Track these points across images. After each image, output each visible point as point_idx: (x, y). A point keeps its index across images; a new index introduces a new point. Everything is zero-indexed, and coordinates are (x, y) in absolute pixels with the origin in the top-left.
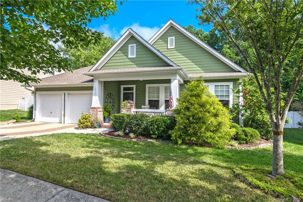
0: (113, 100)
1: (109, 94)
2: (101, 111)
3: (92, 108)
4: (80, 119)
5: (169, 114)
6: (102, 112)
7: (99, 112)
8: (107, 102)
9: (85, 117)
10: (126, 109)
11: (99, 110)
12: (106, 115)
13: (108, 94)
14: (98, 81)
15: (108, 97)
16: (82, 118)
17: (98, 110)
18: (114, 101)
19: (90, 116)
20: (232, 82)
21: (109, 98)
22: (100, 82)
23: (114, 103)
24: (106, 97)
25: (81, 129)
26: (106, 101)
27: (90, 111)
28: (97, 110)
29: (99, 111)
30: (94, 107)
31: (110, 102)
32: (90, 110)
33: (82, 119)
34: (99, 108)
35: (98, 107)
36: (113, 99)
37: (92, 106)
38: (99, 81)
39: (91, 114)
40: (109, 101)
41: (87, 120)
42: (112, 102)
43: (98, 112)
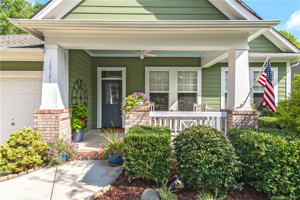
0: (84, 93)
1: (79, 82)
2: (67, 118)
3: (43, 113)
4: (6, 146)
5: (237, 121)
6: (69, 120)
7: (63, 122)
8: (76, 98)
9: (24, 139)
10: (136, 112)
11: (63, 117)
12: (79, 125)
13: (77, 82)
14: (56, 47)
15: (76, 86)
16: (13, 143)
17: (60, 117)
18: (86, 96)
19: (38, 133)
20: (277, 67)
21: (79, 88)
22: (60, 48)
23: (87, 98)
24: (74, 88)
25: (10, 176)
26: (74, 95)
27: (35, 120)
28: (57, 117)
29: (63, 119)
30: (49, 111)
31: (81, 98)
32: (36, 118)
33: (11, 147)
34: (61, 111)
35: (59, 108)
36: (84, 91)
37: (42, 108)
38: (59, 46)
39: (41, 126)
40: (79, 96)
41: (30, 148)
42: (83, 96)
43: (60, 123)
